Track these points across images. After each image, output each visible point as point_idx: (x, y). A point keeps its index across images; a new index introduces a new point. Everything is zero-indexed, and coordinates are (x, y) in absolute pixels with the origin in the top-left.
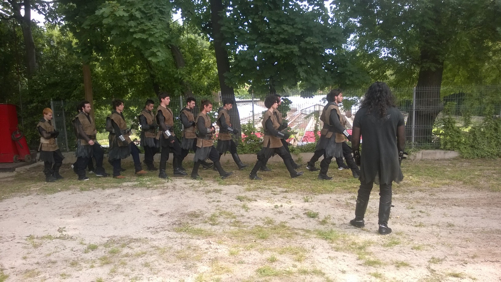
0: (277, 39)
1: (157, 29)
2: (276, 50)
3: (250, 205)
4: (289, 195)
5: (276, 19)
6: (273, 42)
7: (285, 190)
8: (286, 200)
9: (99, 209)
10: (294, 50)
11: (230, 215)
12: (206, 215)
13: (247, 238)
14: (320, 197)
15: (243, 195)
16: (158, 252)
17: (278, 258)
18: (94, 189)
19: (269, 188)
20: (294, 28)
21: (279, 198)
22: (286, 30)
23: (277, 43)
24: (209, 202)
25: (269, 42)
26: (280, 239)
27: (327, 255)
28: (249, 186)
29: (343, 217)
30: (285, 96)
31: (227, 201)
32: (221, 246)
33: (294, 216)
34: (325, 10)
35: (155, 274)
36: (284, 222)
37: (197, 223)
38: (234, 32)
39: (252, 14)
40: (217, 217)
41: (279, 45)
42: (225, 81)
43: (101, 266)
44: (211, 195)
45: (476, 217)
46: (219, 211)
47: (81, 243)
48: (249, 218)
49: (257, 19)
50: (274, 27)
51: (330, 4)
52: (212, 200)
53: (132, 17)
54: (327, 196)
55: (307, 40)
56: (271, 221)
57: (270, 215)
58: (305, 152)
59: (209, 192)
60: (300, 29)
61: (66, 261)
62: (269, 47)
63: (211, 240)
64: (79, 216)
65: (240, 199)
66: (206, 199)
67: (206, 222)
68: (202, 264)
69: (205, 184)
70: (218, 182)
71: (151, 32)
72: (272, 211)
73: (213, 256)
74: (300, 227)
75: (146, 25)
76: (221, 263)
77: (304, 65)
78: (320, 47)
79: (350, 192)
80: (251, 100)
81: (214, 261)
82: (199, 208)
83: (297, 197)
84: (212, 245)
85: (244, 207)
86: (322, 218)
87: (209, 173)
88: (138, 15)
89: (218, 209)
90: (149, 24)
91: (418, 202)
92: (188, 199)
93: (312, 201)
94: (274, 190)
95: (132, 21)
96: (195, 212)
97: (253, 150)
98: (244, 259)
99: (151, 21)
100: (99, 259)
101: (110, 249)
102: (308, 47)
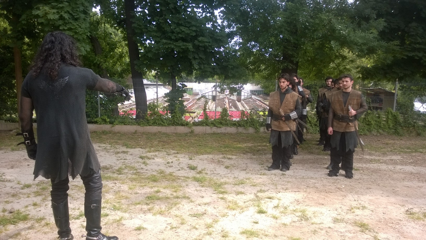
0: (176, 37)
1: (81, 28)
2: (175, 46)
3: (148, 161)
4: (179, 156)
5: (176, 22)
6: (173, 39)
7: (176, 152)
8: (176, 158)
9: (29, 164)
10: (189, 47)
11: (133, 168)
12: (114, 168)
13: (143, 181)
14: (201, 157)
15: (145, 155)
16: (77, 188)
17: (161, 190)
18: (23, 149)
19: (165, 151)
20: (190, 30)
21: (171, 157)
22: (183, 31)
23: (176, 40)
24: (118, 160)
25: (170, 39)
26: (167, 182)
27: (195, 189)
28: (150, 149)
29: (214, 169)
30: (183, 82)
31: (131, 159)
32: (123, 185)
33: (180, 169)
34: (216, 17)
35: (74, 200)
36: (172, 173)
37: (107, 173)
38: (142, 29)
39: (157, 16)
40: (123, 169)
41: (177, 42)
42: (135, 67)
43: (35, 197)
44: (120, 155)
45: (302, 170)
46: (124, 166)
47: (18, 183)
48: (147, 170)
49: (162, 20)
50: (174, 28)
51: (219, 13)
52: (120, 158)
53: (61, 18)
54: (205, 156)
55: (199, 39)
56: (163, 172)
57: (163, 168)
58: (196, 126)
59: (118, 153)
60: (194, 31)
61: (8, 194)
62: (170, 43)
63: (116, 182)
64: (12, 168)
65: (141, 158)
66: (116, 158)
67: (114, 173)
68: (109, 194)
69: (115, 147)
70: (126, 146)
71: (76, 31)
72: (164, 166)
73: (117, 190)
74: (183, 175)
75: (73, 25)
76: (122, 194)
77: (197, 59)
78: (209, 46)
79: (222, 154)
80: (156, 83)
81: (117, 193)
82: (110, 163)
83: (184, 156)
84: (116, 185)
85: (144, 163)
86: (199, 169)
87: (119, 140)
88: (66, 16)
89: (124, 164)
90: (75, 24)
91: (267, 161)
92: (101, 157)
93: (195, 159)
94: (169, 152)
95: (61, 21)
96: (106, 166)
97: (156, 123)
98: (138, 192)
99: (76, 21)
100: (33, 193)
101: (41, 187)
102: (200, 45)
